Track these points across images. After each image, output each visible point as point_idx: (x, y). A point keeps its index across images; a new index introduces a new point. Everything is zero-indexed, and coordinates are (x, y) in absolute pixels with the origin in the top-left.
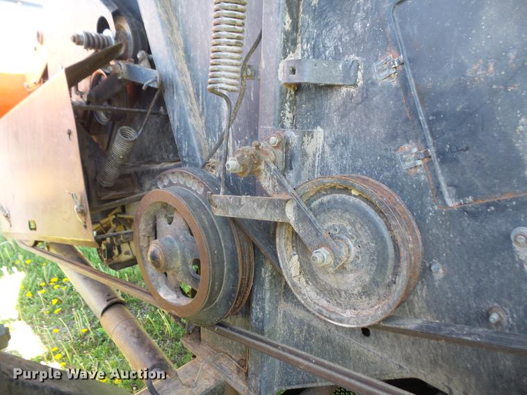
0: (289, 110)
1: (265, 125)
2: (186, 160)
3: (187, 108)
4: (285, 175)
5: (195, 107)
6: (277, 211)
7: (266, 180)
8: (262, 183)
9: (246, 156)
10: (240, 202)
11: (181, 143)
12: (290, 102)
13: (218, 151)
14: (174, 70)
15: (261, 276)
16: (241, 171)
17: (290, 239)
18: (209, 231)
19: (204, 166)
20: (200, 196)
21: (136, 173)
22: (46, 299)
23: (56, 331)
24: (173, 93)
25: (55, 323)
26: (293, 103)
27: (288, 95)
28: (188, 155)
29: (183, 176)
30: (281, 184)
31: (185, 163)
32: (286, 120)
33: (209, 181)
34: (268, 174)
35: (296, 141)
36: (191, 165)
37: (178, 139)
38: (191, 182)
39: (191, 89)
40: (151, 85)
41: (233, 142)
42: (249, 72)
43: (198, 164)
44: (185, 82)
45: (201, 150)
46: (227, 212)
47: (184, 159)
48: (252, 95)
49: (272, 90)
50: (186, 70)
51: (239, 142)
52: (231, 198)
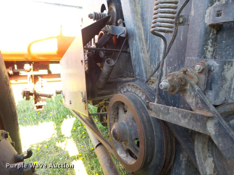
0: (211, 45)
1: (191, 56)
2: (138, 77)
3: (140, 48)
4: (205, 94)
5: (145, 47)
6: (199, 124)
7: (191, 98)
8: (187, 99)
9: (175, 79)
10: (168, 110)
11: (135, 67)
12: (212, 39)
13: (156, 73)
14: (135, 26)
15: (179, 158)
16: (171, 90)
17: (207, 144)
18: (147, 124)
19: (147, 81)
20: (143, 100)
21: (115, 82)
22: (80, 131)
23: (82, 146)
24: (133, 39)
25: (82, 142)
26: (215, 40)
27: (211, 34)
28: (139, 75)
29: (134, 87)
30: (203, 102)
31: (137, 79)
32: (208, 53)
33: (149, 92)
34: (193, 93)
35: (217, 69)
36: (140, 80)
37: (134, 65)
38: (138, 91)
39: (143, 37)
40: (122, 36)
41: (166, 68)
42: (181, 20)
43: (144, 80)
44: (140, 33)
45: (146, 72)
46: (159, 116)
47: (137, 77)
48: (181, 37)
49: (199, 31)
50: (142, 26)
51: (170, 68)
52: (162, 107)
